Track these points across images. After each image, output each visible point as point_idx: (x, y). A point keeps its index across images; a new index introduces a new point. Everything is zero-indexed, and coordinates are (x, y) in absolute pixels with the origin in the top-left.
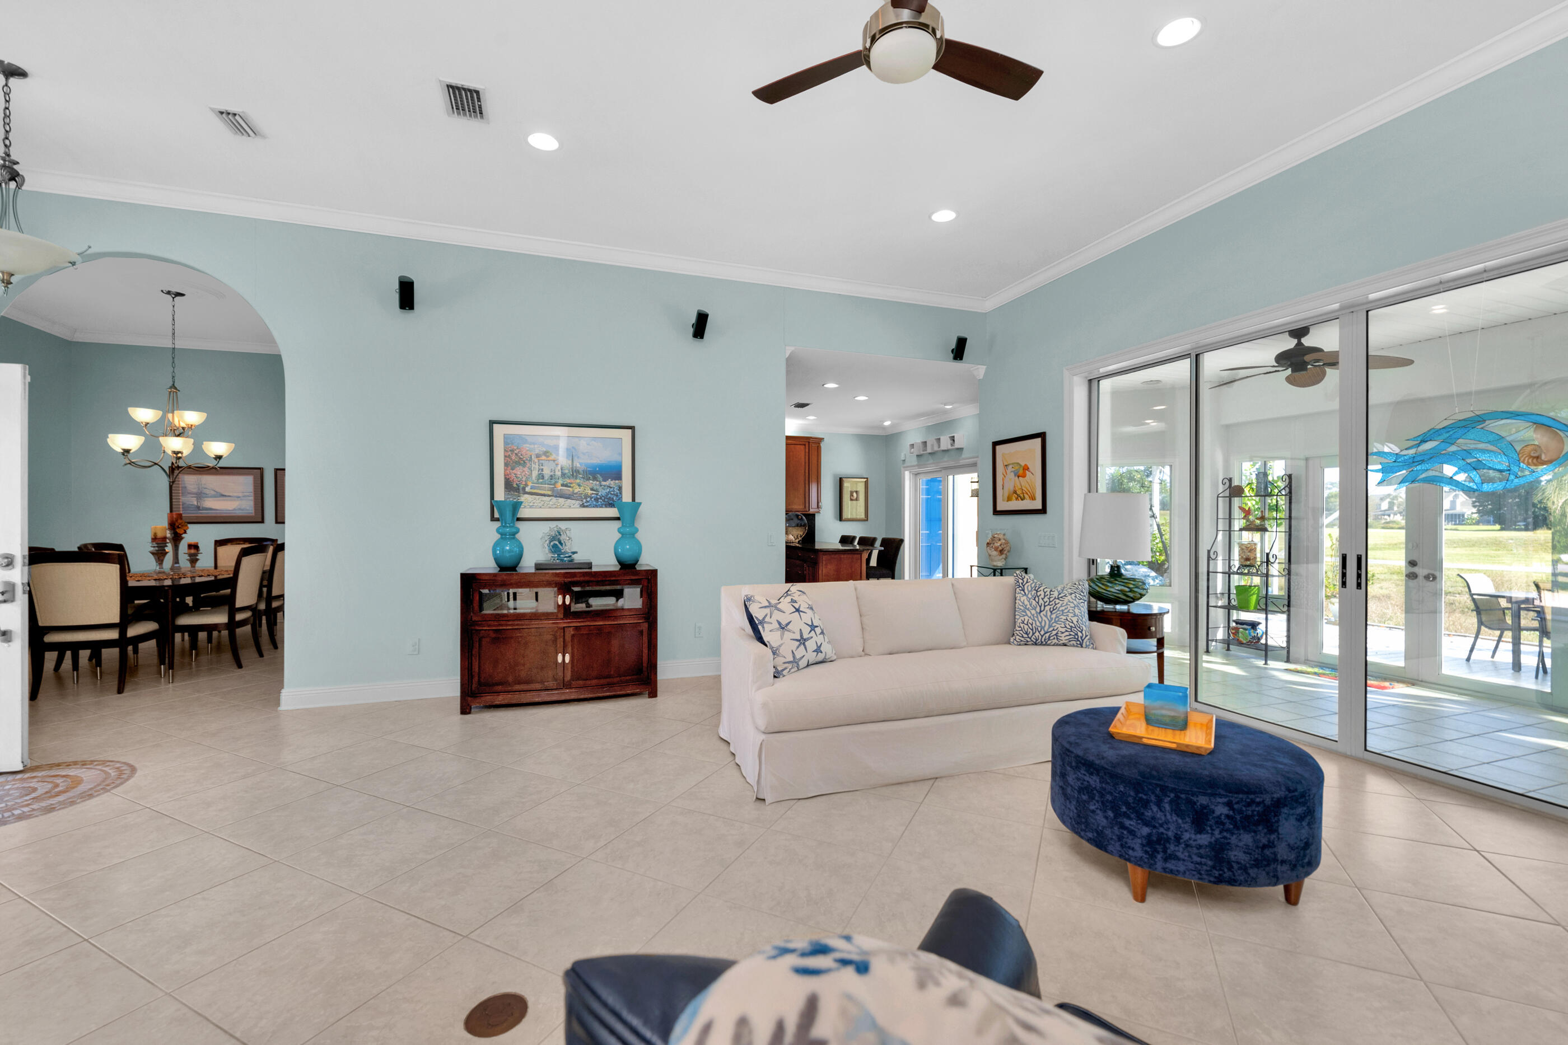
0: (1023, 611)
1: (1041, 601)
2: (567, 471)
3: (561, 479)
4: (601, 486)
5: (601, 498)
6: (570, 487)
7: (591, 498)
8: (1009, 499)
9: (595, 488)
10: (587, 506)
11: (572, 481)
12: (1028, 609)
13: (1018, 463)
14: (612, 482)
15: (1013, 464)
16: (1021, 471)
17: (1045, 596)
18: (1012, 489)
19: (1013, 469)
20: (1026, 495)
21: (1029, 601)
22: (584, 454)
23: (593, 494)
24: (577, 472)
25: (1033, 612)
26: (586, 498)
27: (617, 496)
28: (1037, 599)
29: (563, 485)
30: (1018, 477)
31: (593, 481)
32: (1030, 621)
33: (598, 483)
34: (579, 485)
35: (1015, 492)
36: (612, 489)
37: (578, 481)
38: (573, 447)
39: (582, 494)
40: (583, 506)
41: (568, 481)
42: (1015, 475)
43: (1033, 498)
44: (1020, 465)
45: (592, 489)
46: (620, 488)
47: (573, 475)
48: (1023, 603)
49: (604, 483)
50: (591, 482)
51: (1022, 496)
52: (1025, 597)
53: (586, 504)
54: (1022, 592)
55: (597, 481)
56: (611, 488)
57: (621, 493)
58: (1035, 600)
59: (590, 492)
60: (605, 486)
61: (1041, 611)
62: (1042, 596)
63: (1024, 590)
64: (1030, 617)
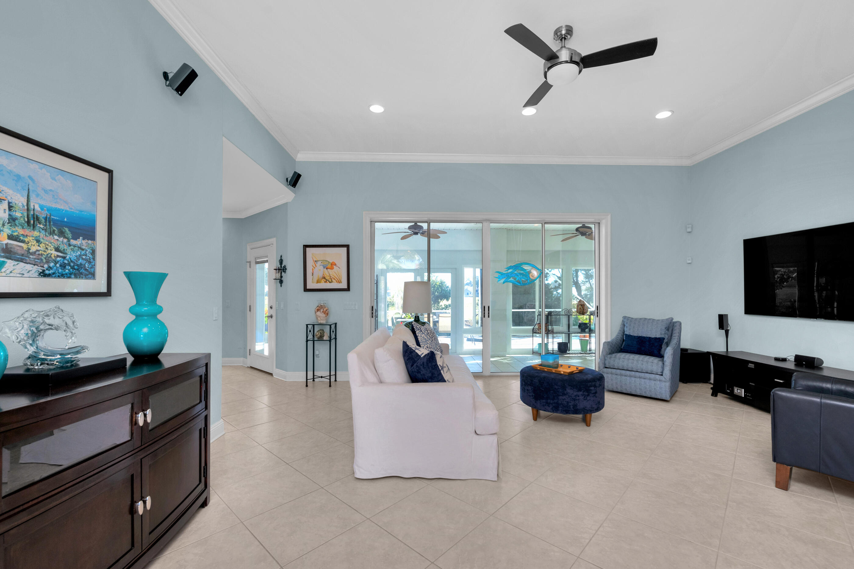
0: (425, 342)
1: (431, 336)
2: (18, 214)
3: (7, 226)
4: (70, 245)
5: (69, 265)
6: (23, 242)
7: (56, 263)
8: (318, 282)
9: (62, 247)
10: (49, 276)
11: (27, 231)
12: (427, 340)
13: (326, 261)
14: (84, 242)
15: (322, 260)
16: (329, 266)
17: (431, 333)
18: (321, 275)
19: (322, 264)
20: (333, 280)
21: (426, 336)
22: (46, 191)
23: (58, 256)
24: (37, 219)
25: (430, 341)
26: (47, 262)
27: (90, 262)
28: (429, 335)
29: (10, 237)
30: (327, 269)
31: (59, 236)
32: (431, 346)
33: (65, 240)
34: (38, 241)
35: (324, 278)
36: (83, 252)
37: (36, 233)
38: (30, 177)
39: (42, 255)
40: (43, 274)
41: (19, 231)
42: (324, 268)
43: (340, 282)
44: (329, 262)
45: (57, 250)
46: (93, 252)
47: (28, 222)
48: (424, 338)
49: (73, 242)
50: (56, 237)
51: (330, 280)
52: (423, 335)
53: (47, 272)
54: (421, 332)
55: (65, 237)
56: (83, 250)
57: (94, 259)
58: (428, 335)
59: (54, 253)
60: (75, 246)
61: (432, 341)
62: (430, 333)
63: (421, 331)
64: (430, 344)
